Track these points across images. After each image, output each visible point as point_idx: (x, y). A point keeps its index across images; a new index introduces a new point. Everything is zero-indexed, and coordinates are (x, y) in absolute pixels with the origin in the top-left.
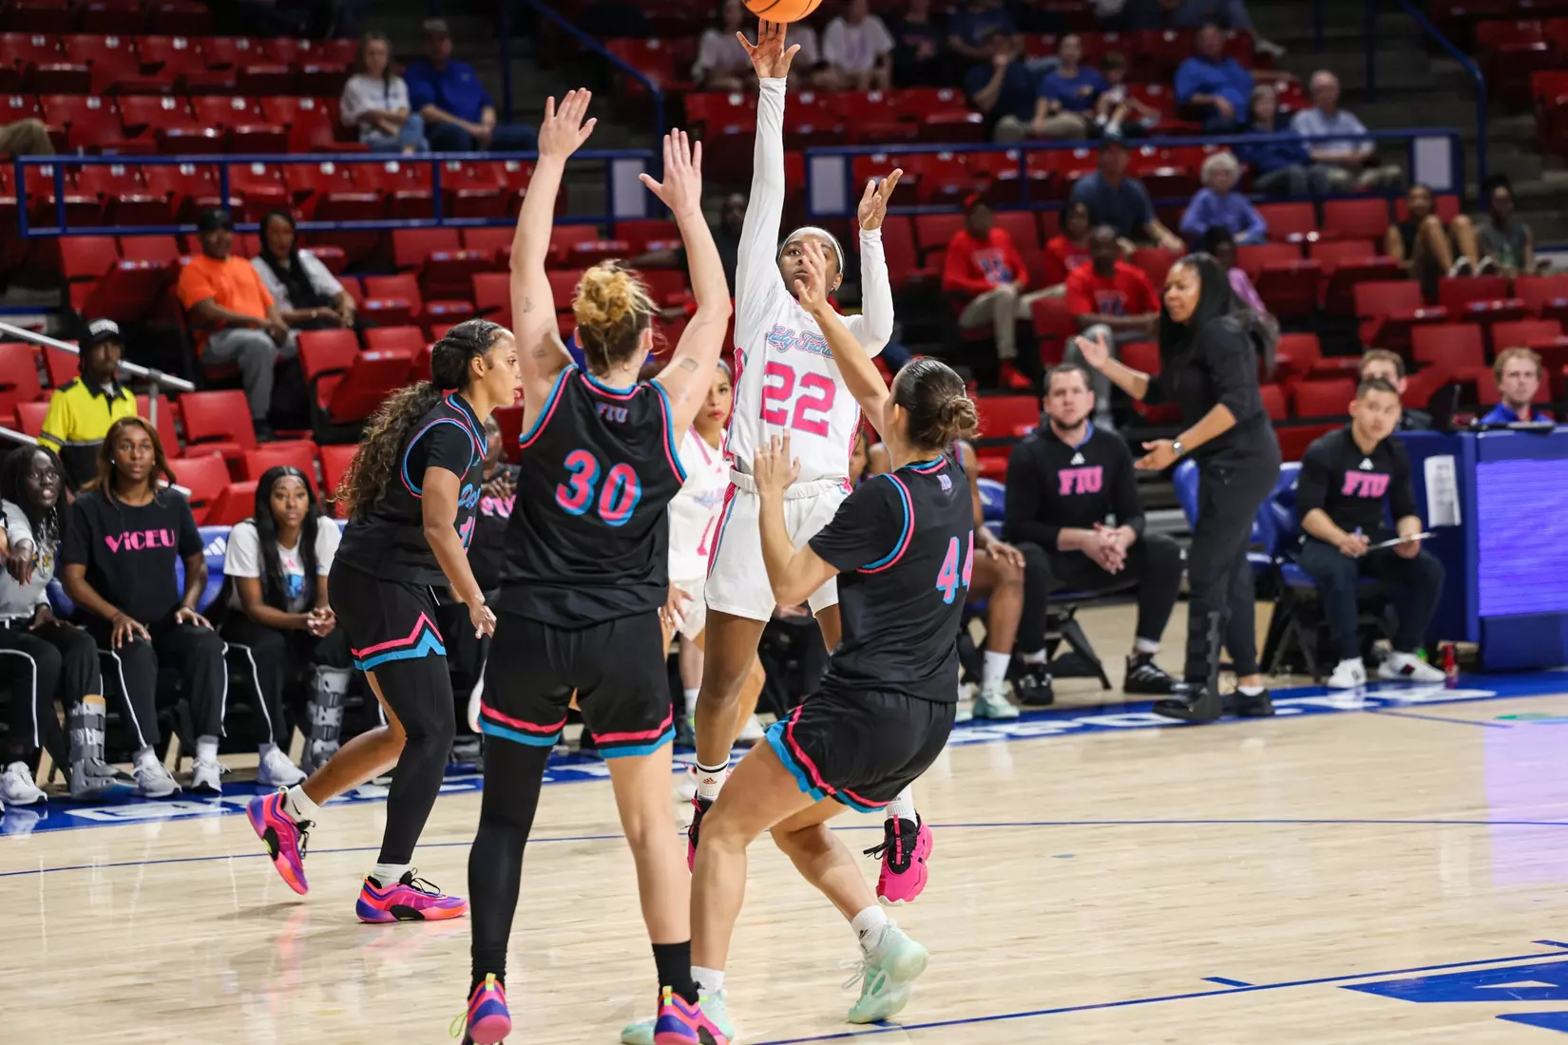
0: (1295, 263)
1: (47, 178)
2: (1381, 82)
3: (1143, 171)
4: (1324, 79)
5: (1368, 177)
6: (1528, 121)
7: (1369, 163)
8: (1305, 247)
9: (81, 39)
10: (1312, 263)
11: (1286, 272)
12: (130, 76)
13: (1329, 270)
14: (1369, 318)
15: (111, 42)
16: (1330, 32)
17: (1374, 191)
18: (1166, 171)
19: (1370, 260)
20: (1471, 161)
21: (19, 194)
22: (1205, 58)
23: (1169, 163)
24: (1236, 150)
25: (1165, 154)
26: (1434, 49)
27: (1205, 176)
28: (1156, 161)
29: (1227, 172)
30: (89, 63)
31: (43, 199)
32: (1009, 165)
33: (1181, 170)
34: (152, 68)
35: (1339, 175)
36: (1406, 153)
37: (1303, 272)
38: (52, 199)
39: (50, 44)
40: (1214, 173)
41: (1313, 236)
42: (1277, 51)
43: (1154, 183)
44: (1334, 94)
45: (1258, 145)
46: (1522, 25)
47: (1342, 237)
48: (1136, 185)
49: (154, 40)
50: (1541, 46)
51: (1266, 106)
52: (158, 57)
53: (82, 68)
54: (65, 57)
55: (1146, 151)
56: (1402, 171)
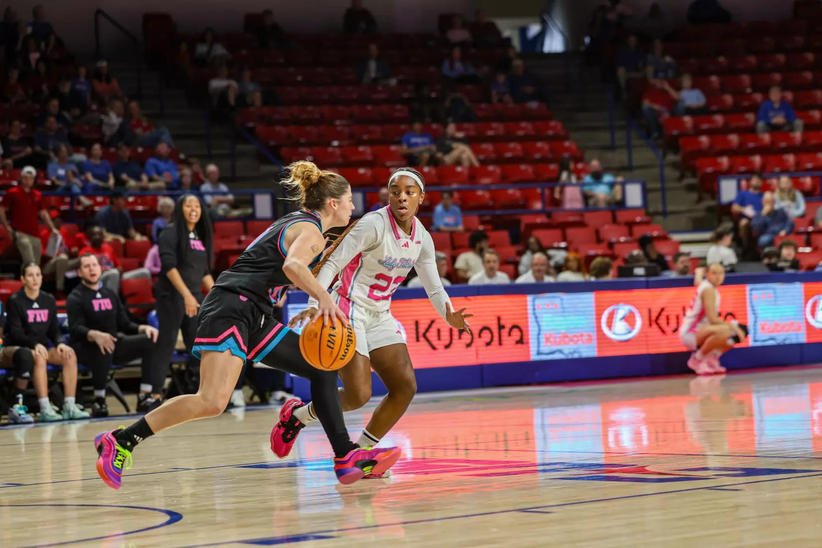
2: (239, 174)
4: (212, 168)
5: (236, 213)
7: (235, 207)
16: (214, 152)
17: (237, 219)
18: (140, 208)
19: (236, 246)
20: (281, 207)
22: (160, 158)
23: (142, 204)
25: (139, 201)
26: (263, 159)
27: (159, 209)
28: (135, 203)
29: (168, 207)
32: (65, 204)
33: (147, 208)
36: (251, 203)
40: (162, 207)
43: (134, 213)
44: (216, 176)
47: (223, 237)
51: (187, 178)
55: (131, 199)
56: (250, 211)
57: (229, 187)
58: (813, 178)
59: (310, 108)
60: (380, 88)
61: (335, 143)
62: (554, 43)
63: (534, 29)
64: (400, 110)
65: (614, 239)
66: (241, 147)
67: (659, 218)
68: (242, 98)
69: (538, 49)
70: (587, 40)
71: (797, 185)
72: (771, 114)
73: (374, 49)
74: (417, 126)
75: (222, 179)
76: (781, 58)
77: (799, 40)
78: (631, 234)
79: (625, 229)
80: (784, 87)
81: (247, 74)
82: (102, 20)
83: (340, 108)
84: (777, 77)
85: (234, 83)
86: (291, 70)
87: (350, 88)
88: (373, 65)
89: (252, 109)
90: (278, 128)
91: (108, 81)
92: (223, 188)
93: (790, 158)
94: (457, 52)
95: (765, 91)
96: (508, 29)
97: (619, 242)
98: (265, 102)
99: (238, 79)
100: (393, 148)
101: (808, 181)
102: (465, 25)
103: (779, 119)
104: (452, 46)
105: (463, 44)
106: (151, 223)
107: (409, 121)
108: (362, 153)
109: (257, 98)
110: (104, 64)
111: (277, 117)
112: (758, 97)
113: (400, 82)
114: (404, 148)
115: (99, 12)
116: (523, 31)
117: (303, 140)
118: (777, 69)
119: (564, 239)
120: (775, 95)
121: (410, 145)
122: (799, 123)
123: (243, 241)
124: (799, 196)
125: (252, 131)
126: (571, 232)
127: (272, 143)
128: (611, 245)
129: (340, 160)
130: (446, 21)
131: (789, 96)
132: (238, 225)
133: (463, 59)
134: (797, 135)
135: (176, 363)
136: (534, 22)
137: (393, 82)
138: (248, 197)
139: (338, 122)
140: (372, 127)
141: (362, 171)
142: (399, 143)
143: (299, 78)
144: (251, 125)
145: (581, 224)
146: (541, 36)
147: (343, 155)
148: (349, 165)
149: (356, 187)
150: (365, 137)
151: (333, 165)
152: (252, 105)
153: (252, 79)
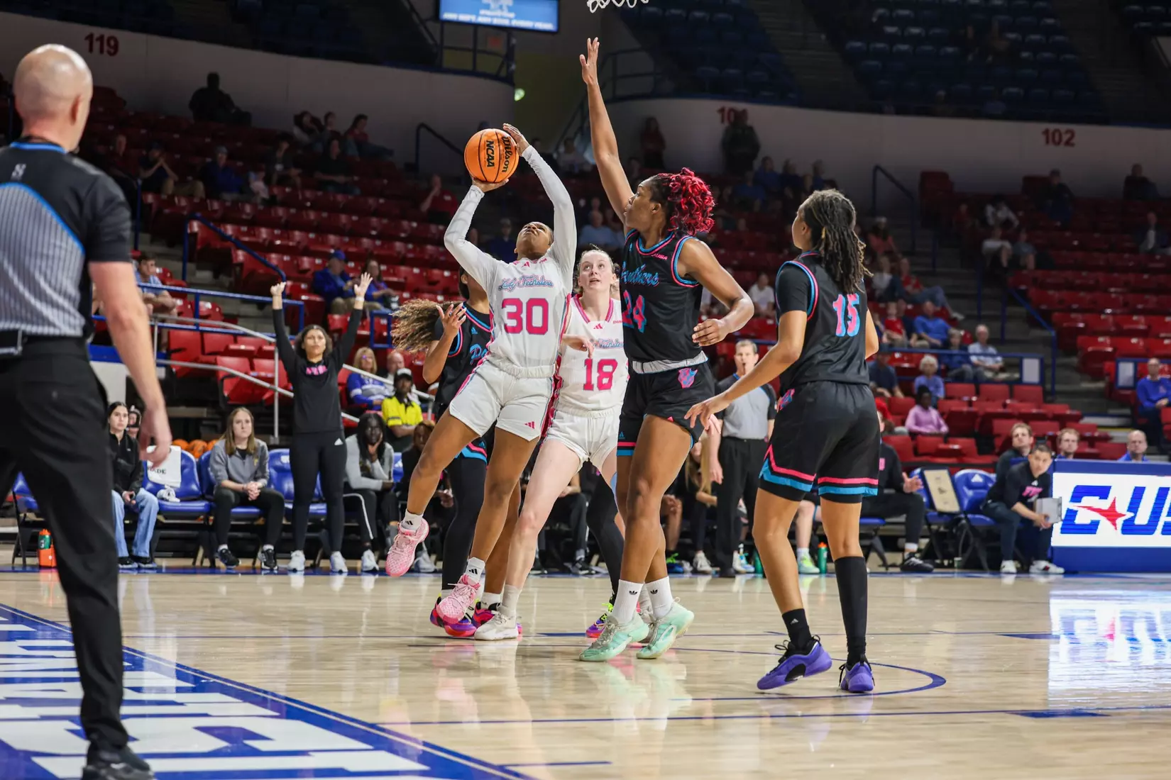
0: (965, 409)
1: (383, 326)
2: (1007, 337)
3: (896, 364)
4: (982, 329)
5: (1003, 376)
6: (1074, 360)
7: (1002, 370)
8: (970, 403)
9: (403, 268)
10: (973, 409)
11: (961, 413)
12: (425, 287)
13: (981, 412)
14: (999, 435)
15: (416, 271)
16: (983, 313)
17: (1005, 382)
18: (906, 365)
19: (1000, 410)
20: (1049, 374)
21: (371, 330)
22: (926, 316)
23: (908, 361)
24: (938, 356)
25: (906, 358)
26: (1033, 323)
27: (922, 367)
28: (901, 359)
29: (931, 365)
30: (405, 278)
31: (381, 334)
33: (913, 365)
34: (433, 283)
35: (989, 375)
36: (1019, 367)
37: (969, 413)
38: (385, 334)
39: (388, 269)
40: (925, 365)
41: (974, 399)
42: (960, 317)
44: (986, 337)
45: (951, 356)
46: (1073, 315)
47: (988, 400)
48: (892, 369)
49: (436, 272)
50: (1081, 325)
51: (956, 341)
52: (436, 278)
53: (402, 280)
54: (394, 275)
55: (897, 355)
56: (1017, 376)
57: (998, 350)
59: (1084, 274)
60: (1158, 257)
61: (1109, 311)
66: (1011, 310)
68: (1015, 260)
73: (1152, 217)
75: (990, 342)
82: (880, 175)
83: (1116, 275)
85: (1007, 245)
86: (1068, 234)
87: (1127, 256)
88: (1152, 235)
89: (1025, 272)
90: (1051, 292)
91: (885, 238)
92: (992, 350)
98: (1038, 265)
106: (913, 380)
108: (1137, 322)
109: (1030, 261)
110: (883, 220)
111: (1049, 280)
115: (877, 168)
117: (1075, 306)
123: (1009, 404)
125: (1024, 294)
127: (1044, 307)
129: (1113, 329)
132: (1005, 388)
135: (935, 524)
138: (1016, 361)
139: (1112, 290)
140: (1147, 297)
141: (1134, 341)
143: (1076, 243)
144: (1023, 287)
147: (1117, 324)
148: (1121, 333)
149: (1128, 357)
150: (1140, 306)
151: (1104, 334)
152: (1025, 267)
153: (1028, 241)
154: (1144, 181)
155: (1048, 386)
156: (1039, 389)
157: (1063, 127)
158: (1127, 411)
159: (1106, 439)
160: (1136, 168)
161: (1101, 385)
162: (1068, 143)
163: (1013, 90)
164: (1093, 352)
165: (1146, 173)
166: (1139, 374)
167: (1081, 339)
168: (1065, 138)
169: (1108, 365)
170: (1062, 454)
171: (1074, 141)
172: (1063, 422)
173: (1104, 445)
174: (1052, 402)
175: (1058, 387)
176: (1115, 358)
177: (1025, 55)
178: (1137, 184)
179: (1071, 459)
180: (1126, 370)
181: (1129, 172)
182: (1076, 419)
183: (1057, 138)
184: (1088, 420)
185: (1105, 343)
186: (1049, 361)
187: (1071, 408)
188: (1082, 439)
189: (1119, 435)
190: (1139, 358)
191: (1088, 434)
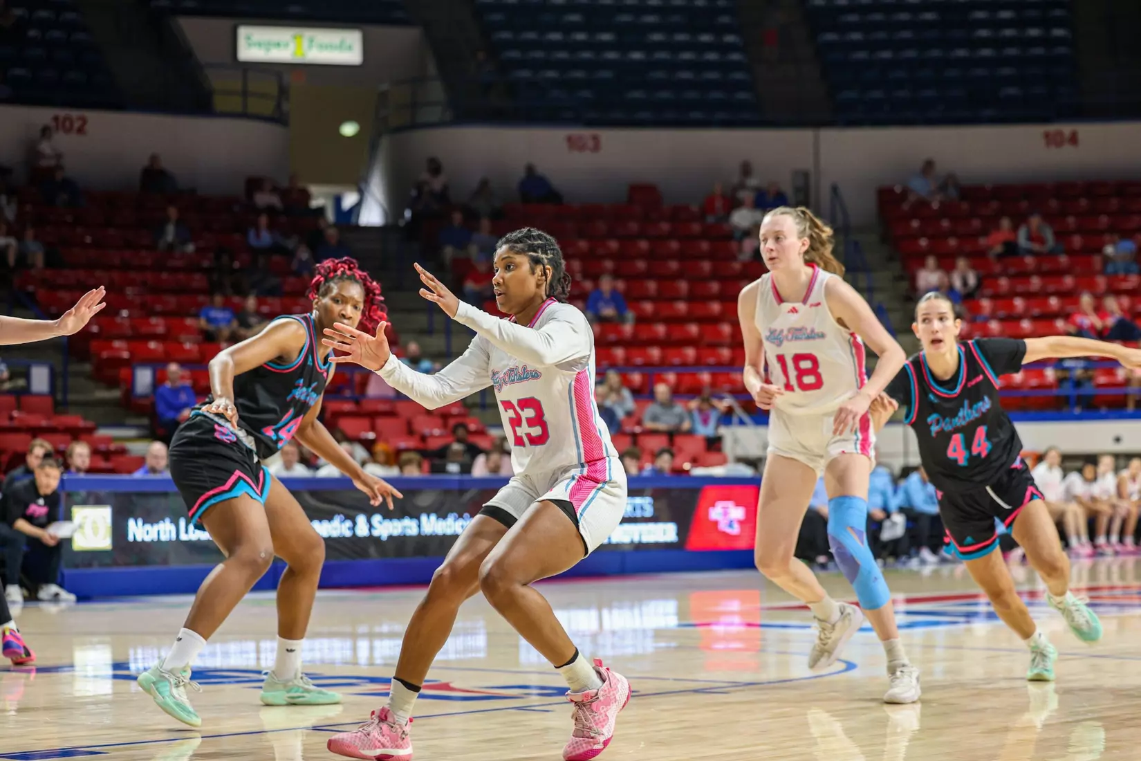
6: (87, 367)
7: (8, 379)
17: (9, 392)
19: (7, 423)
20: (59, 383)
36: (27, 376)
50: (95, 329)
56: (24, 384)
57: (3, 357)
58: (644, 375)
59: (97, 273)
61: (125, 313)
62: (372, 215)
63: (349, 200)
64: (198, 280)
65: (426, 431)
67: (476, 411)
68: (22, 258)
69: (353, 220)
70: (408, 214)
71: (626, 382)
72: (601, 304)
73: (173, 212)
74: (218, 299)
76: (614, 245)
77: (634, 226)
78: (445, 426)
79: (440, 421)
80: (616, 275)
81: (30, 233)
83: (133, 275)
84: (609, 264)
85: (12, 241)
86: (79, 230)
87: (144, 253)
88: (171, 229)
89: (33, 272)
90: (61, 294)
93: (619, 353)
94: (263, 220)
95: (595, 278)
96: (319, 198)
97: (432, 436)
98: (49, 263)
99: (20, 237)
100: (189, 321)
101: (636, 378)
102: (275, 190)
103: (608, 311)
104: (258, 212)
105: (270, 210)
107: (210, 291)
108: (155, 325)
109: (39, 259)
111: (60, 281)
112: (588, 285)
113: (198, 250)
114: (203, 323)
116: (338, 200)
118: (611, 256)
119: (373, 429)
120: (606, 284)
121: (210, 320)
122: (630, 315)
123: (16, 418)
124: (626, 393)
125: (31, 296)
126: (381, 422)
127: (53, 310)
128: (423, 438)
129: (129, 332)
130: (254, 184)
131: (621, 285)
132: (11, 399)
133: (271, 227)
134: (628, 328)
136: (351, 191)
137: (190, 248)
138: (23, 369)
139: (128, 291)
140: (166, 298)
141: (152, 345)
142: (197, 316)
143: (88, 240)
144: (31, 288)
145: (391, 414)
146: (357, 207)
147: (133, 327)
148: (138, 337)
149: (145, 363)
150: (158, 308)
151: (121, 337)
152: (33, 266)
153: (36, 238)
154: (162, 174)
155: (59, 397)
156: (49, 401)
157: (74, 113)
158: (145, 421)
159: (123, 452)
160: (154, 158)
161: (116, 394)
162: (81, 130)
163: (19, 72)
164: (108, 359)
165: (166, 164)
166: (158, 381)
167: (94, 345)
168: (77, 125)
169: (124, 372)
170: (73, 469)
171: (88, 127)
172: (76, 434)
173: (121, 459)
174: (65, 412)
175: (71, 397)
176: (131, 364)
177: (32, 33)
178: (154, 175)
179: (82, 475)
180: (144, 378)
181: (145, 162)
182: (90, 431)
183: (67, 124)
184: (103, 432)
185: (121, 349)
186: (59, 368)
187: (85, 419)
188: (95, 452)
189: (136, 448)
190: (158, 364)
191: (102, 447)
